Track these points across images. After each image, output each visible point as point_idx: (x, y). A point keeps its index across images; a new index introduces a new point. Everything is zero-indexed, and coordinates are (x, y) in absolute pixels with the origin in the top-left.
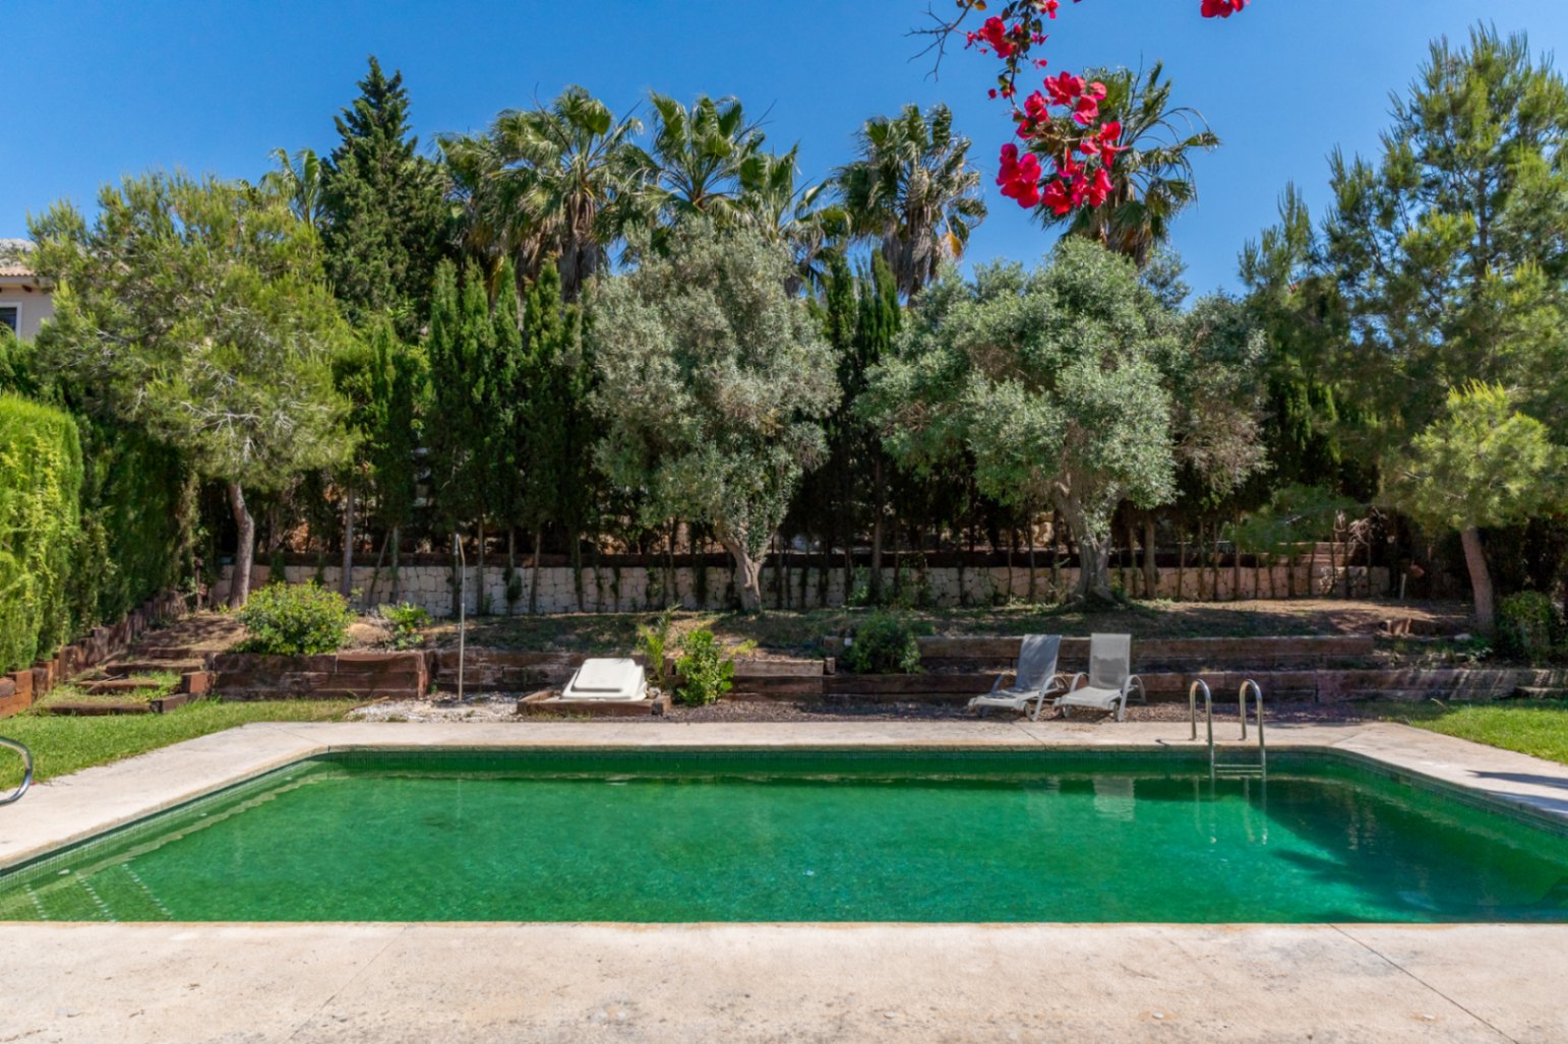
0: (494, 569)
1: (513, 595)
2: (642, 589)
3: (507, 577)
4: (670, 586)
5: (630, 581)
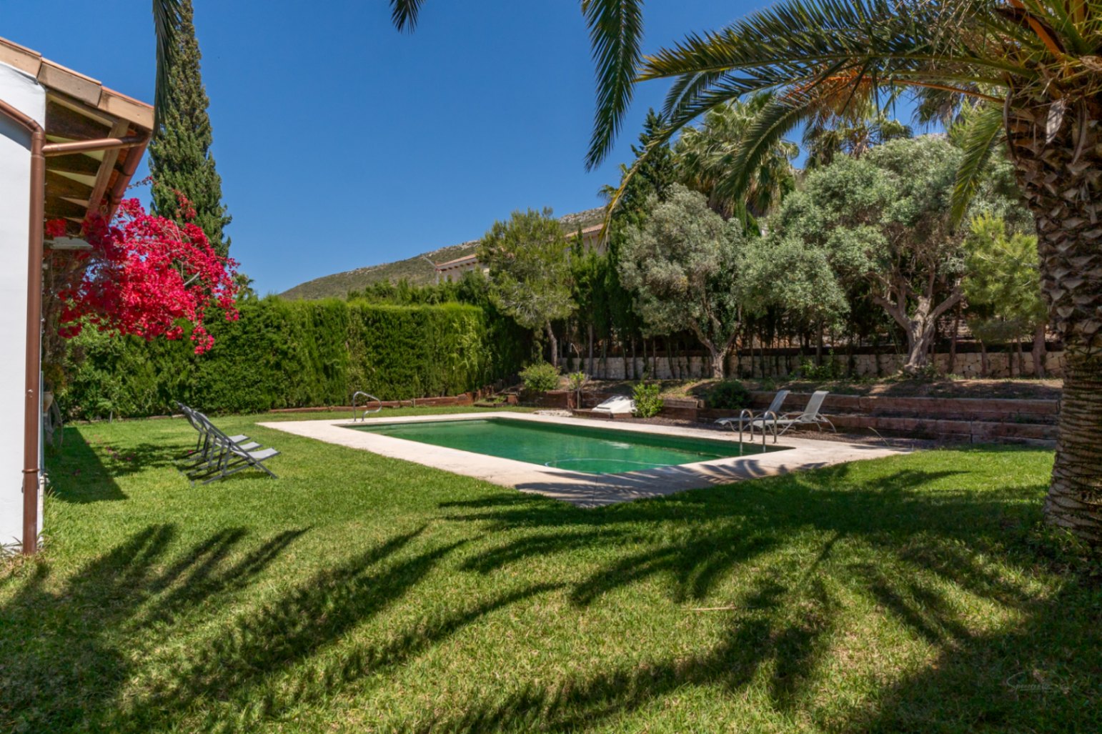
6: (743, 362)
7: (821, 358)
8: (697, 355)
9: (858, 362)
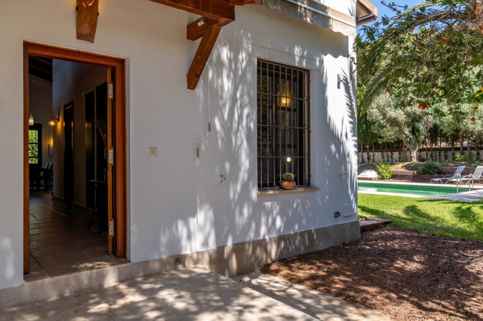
0: (366, 153)
1: (369, 159)
2: (398, 157)
3: (368, 154)
4: (404, 156)
5: (395, 155)
6: (421, 154)
7: (462, 152)
8: (396, 151)
9: (481, 153)
